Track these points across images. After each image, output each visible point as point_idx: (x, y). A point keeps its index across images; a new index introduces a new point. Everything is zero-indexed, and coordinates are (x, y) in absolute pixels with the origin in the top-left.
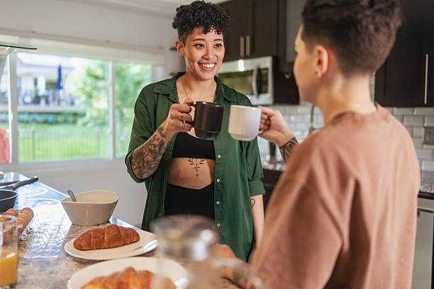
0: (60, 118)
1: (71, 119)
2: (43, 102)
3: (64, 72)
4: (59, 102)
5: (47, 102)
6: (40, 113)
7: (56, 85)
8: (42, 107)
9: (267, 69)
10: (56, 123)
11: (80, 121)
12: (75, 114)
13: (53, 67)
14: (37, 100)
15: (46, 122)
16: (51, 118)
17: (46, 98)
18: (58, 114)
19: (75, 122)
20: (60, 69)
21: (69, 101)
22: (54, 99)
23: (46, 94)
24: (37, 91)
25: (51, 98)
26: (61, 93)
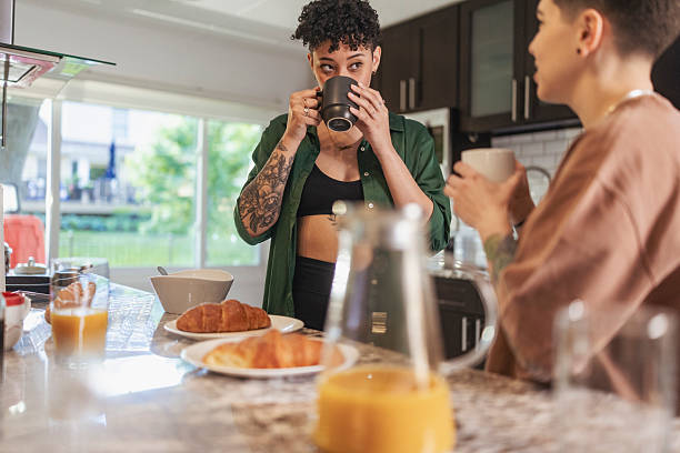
0: (110, 223)
1: (127, 224)
2: (85, 197)
3: (118, 153)
4: (109, 198)
5: (92, 198)
6: (79, 215)
7: (107, 173)
8: (84, 205)
9: (442, 127)
10: (105, 229)
11: (143, 227)
12: (134, 217)
13: (103, 146)
14: (76, 194)
15: (89, 228)
16: (96, 222)
17: (90, 192)
18: (107, 216)
19: (134, 229)
20: (113, 149)
21: (125, 197)
22: (102, 194)
23: (91, 186)
24: (77, 181)
25: (97, 192)
26: (113, 183)
